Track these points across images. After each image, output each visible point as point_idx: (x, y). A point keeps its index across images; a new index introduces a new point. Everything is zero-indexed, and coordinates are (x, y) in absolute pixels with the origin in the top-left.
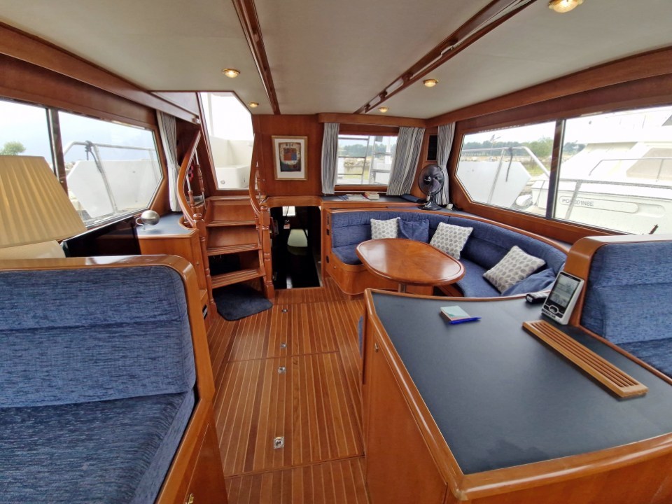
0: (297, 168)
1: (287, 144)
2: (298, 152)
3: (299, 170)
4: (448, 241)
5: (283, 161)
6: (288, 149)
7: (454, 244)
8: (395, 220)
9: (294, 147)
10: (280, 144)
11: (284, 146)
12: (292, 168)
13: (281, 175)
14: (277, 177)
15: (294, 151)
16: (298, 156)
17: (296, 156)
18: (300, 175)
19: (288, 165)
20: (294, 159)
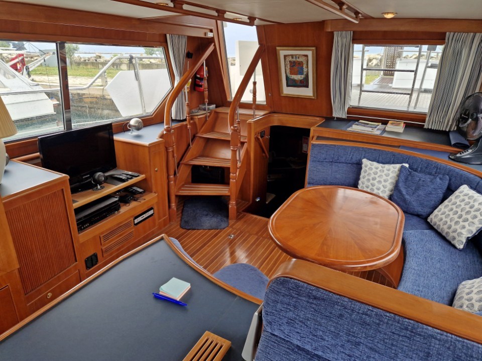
0: (304, 84)
1: (292, 56)
2: (305, 66)
3: (307, 86)
4: (456, 216)
5: (289, 75)
6: (294, 62)
7: (462, 223)
8: (398, 166)
9: (301, 59)
10: (285, 56)
11: (290, 59)
12: (299, 83)
13: (288, 91)
14: (282, 93)
15: (301, 64)
16: (305, 70)
17: (302, 69)
18: (308, 92)
19: (294, 80)
20: (301, 73)
